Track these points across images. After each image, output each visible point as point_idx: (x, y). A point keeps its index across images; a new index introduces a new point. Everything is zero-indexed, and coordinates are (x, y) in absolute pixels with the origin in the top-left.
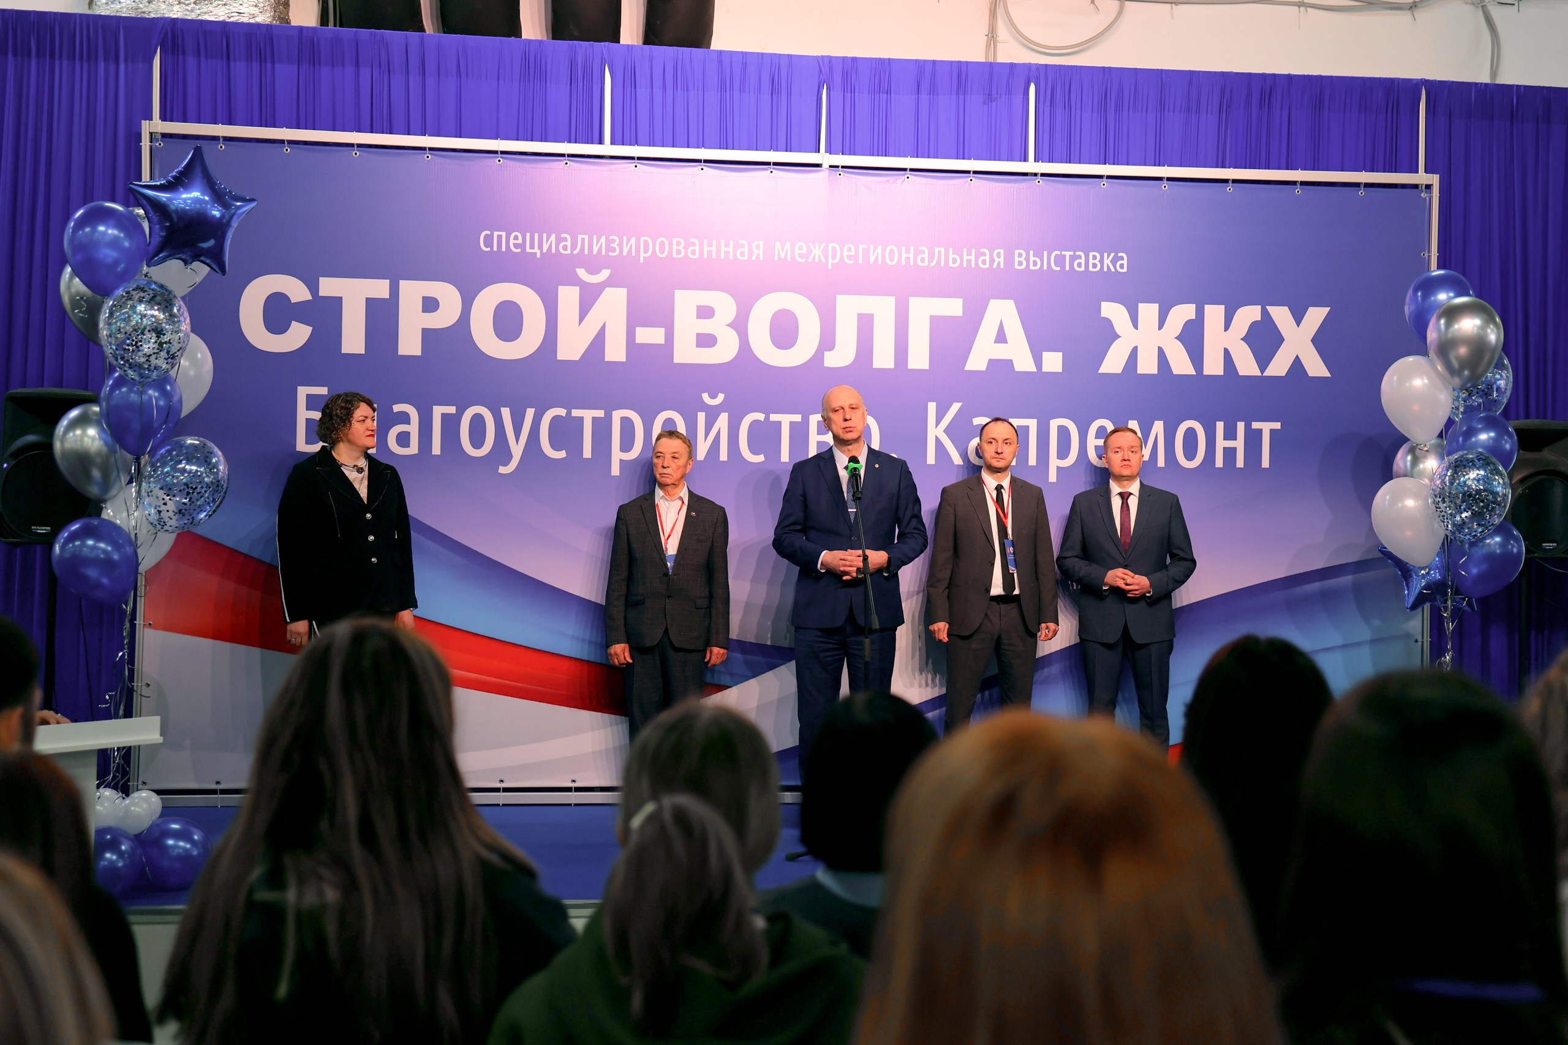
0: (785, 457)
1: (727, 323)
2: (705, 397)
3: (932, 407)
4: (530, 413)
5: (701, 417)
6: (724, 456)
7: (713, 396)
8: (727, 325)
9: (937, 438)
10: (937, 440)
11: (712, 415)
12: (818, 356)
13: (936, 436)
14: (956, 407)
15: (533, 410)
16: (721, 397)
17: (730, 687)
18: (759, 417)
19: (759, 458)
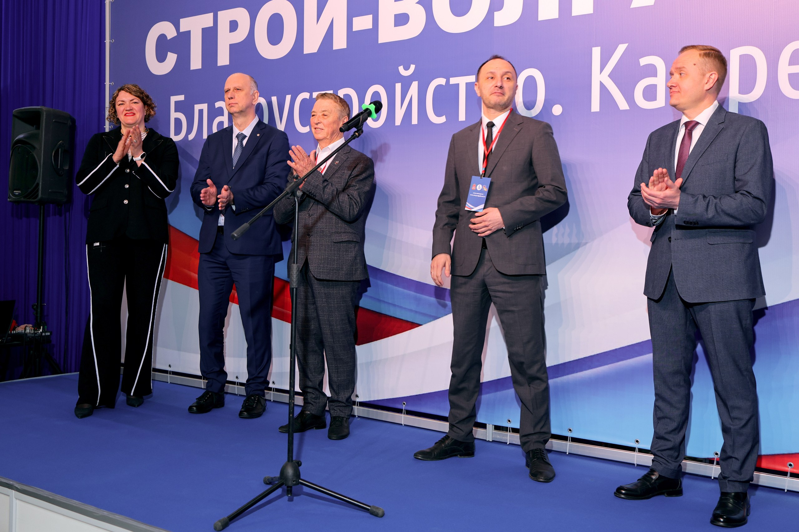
0: (462, 117)
1: (416, 2)
2: (401, 69)
3: (596, 52)
4: (288, 98)
5: (398, 86)
6: (415, 121)
7: (407, 68)
8: (416, 3)
9: (601, 84)
10: (602, 86)
11: (406, 84)
12: (489, 17)
13: (600, 81)
14: (622, 48)
15: (290, 96)
16: (413, 67)
17: (421, 325)
18: (442, 81)
19: (442, 119)
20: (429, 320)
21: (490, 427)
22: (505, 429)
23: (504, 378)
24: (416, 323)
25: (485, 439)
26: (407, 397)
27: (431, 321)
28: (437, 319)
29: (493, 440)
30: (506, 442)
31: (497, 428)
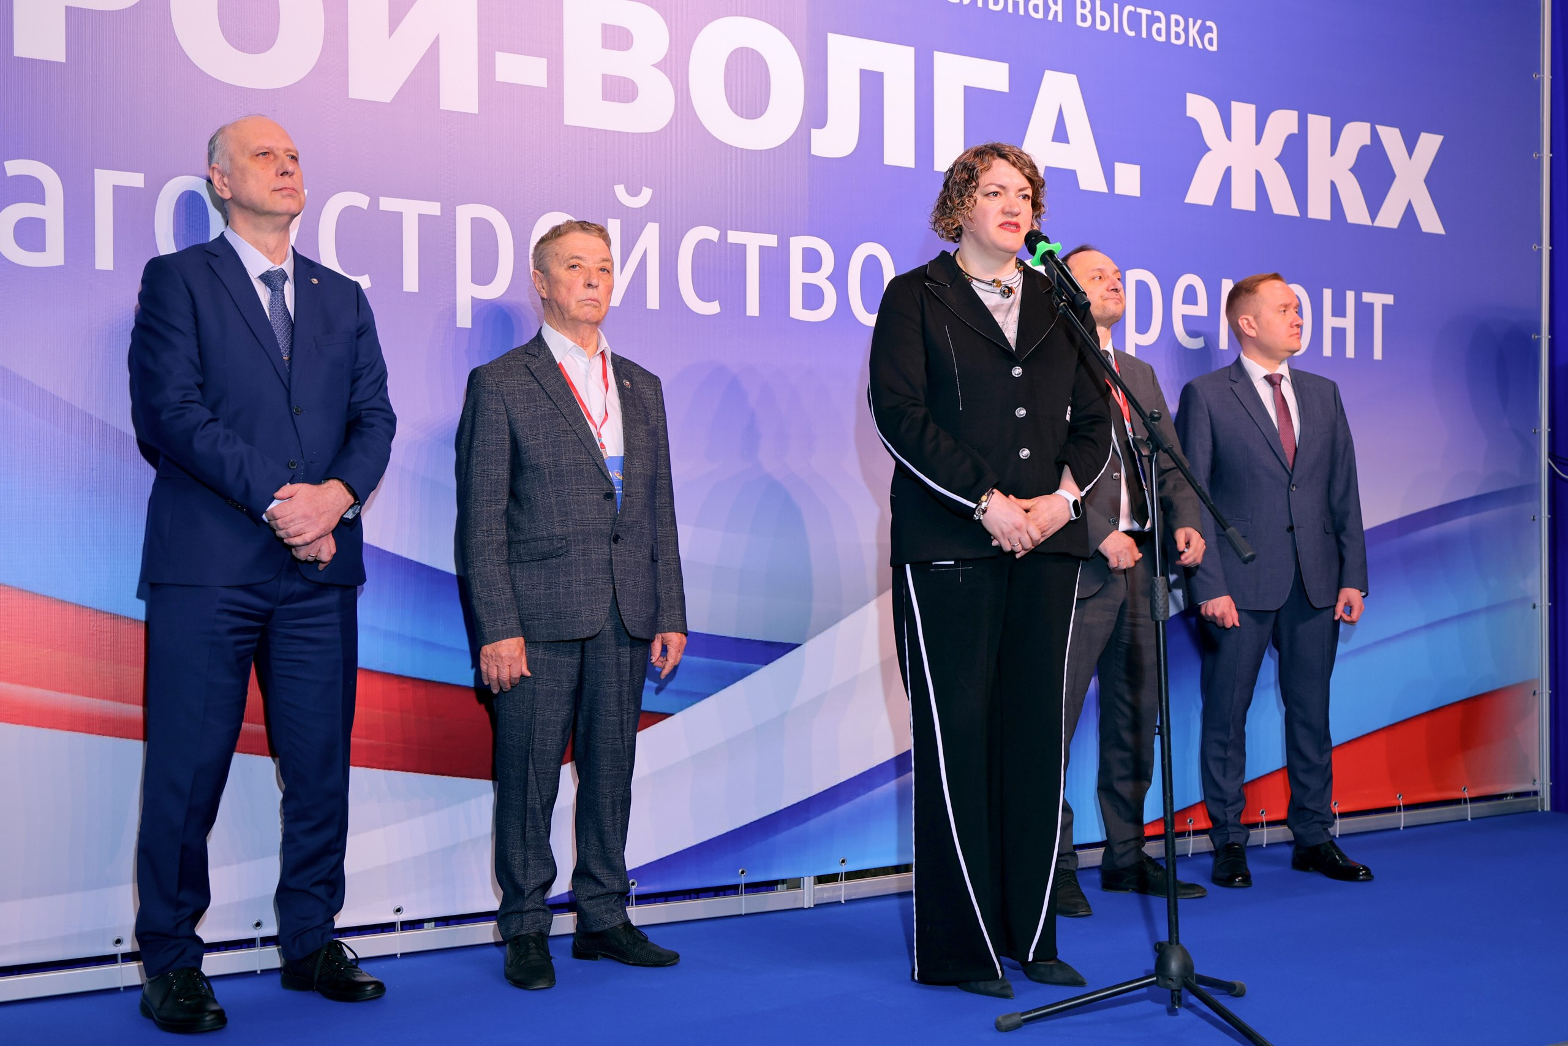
0: (753, 309)
1: (654, 63)
2: (620, 191)
6: (653, 301)
7: (634, 192)
8: (653, 65)
11: (633, 225)
12: (803, 135)
16: (646, 194)
17: (672, 715)
18: (711, 234)
19: (713, 308)
20: (689, 702)
21: (808, 882)
22: (832, 878)
23: (835, 786)
24: (659, 712)
25: (802, 906)
26: (640, 867)
27: (692, 704)
28: (705, 698)
29: (816, 903)
30: (840, 900)
31: (820, 880)
